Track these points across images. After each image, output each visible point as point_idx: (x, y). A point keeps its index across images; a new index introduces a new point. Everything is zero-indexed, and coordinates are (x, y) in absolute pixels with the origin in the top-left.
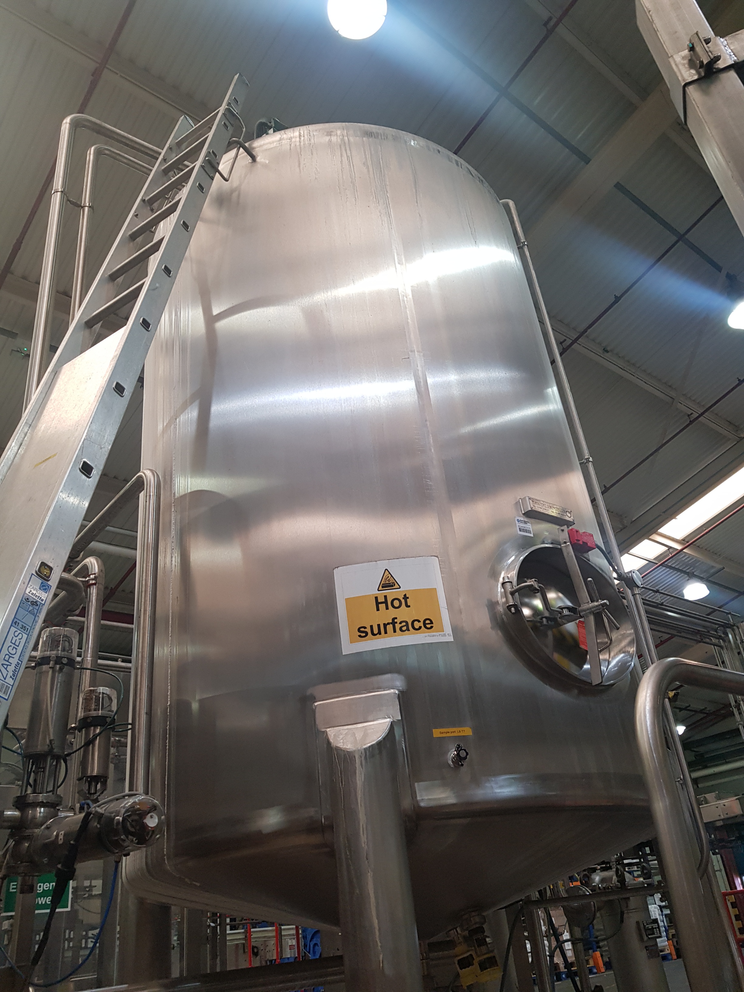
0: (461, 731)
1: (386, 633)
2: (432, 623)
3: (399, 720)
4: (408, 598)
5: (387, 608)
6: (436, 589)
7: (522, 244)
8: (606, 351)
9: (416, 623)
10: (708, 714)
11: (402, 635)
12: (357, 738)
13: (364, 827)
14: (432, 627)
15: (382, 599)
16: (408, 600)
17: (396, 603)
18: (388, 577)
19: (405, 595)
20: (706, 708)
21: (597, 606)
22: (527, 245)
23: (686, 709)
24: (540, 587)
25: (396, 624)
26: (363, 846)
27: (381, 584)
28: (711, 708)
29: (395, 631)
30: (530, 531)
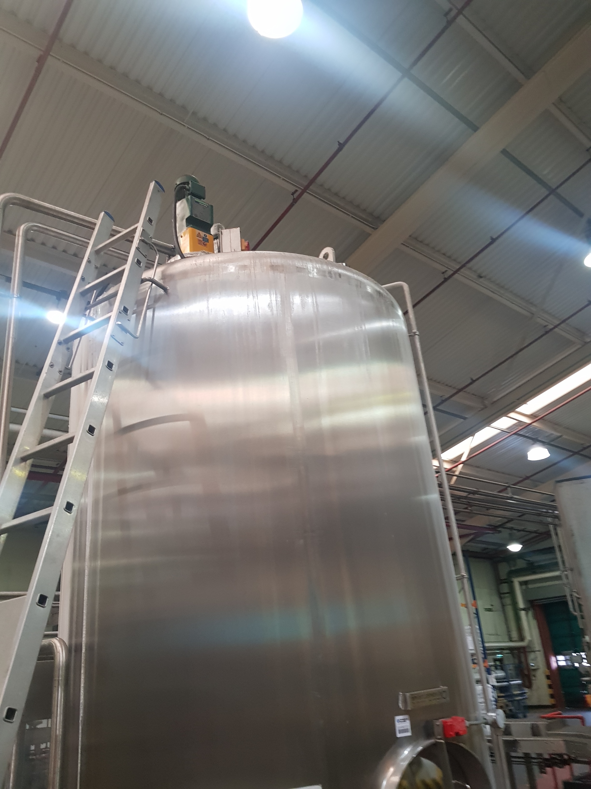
10: (541, 534)
20: (539, 529)
23: (522, 530)
30: (409, 729)
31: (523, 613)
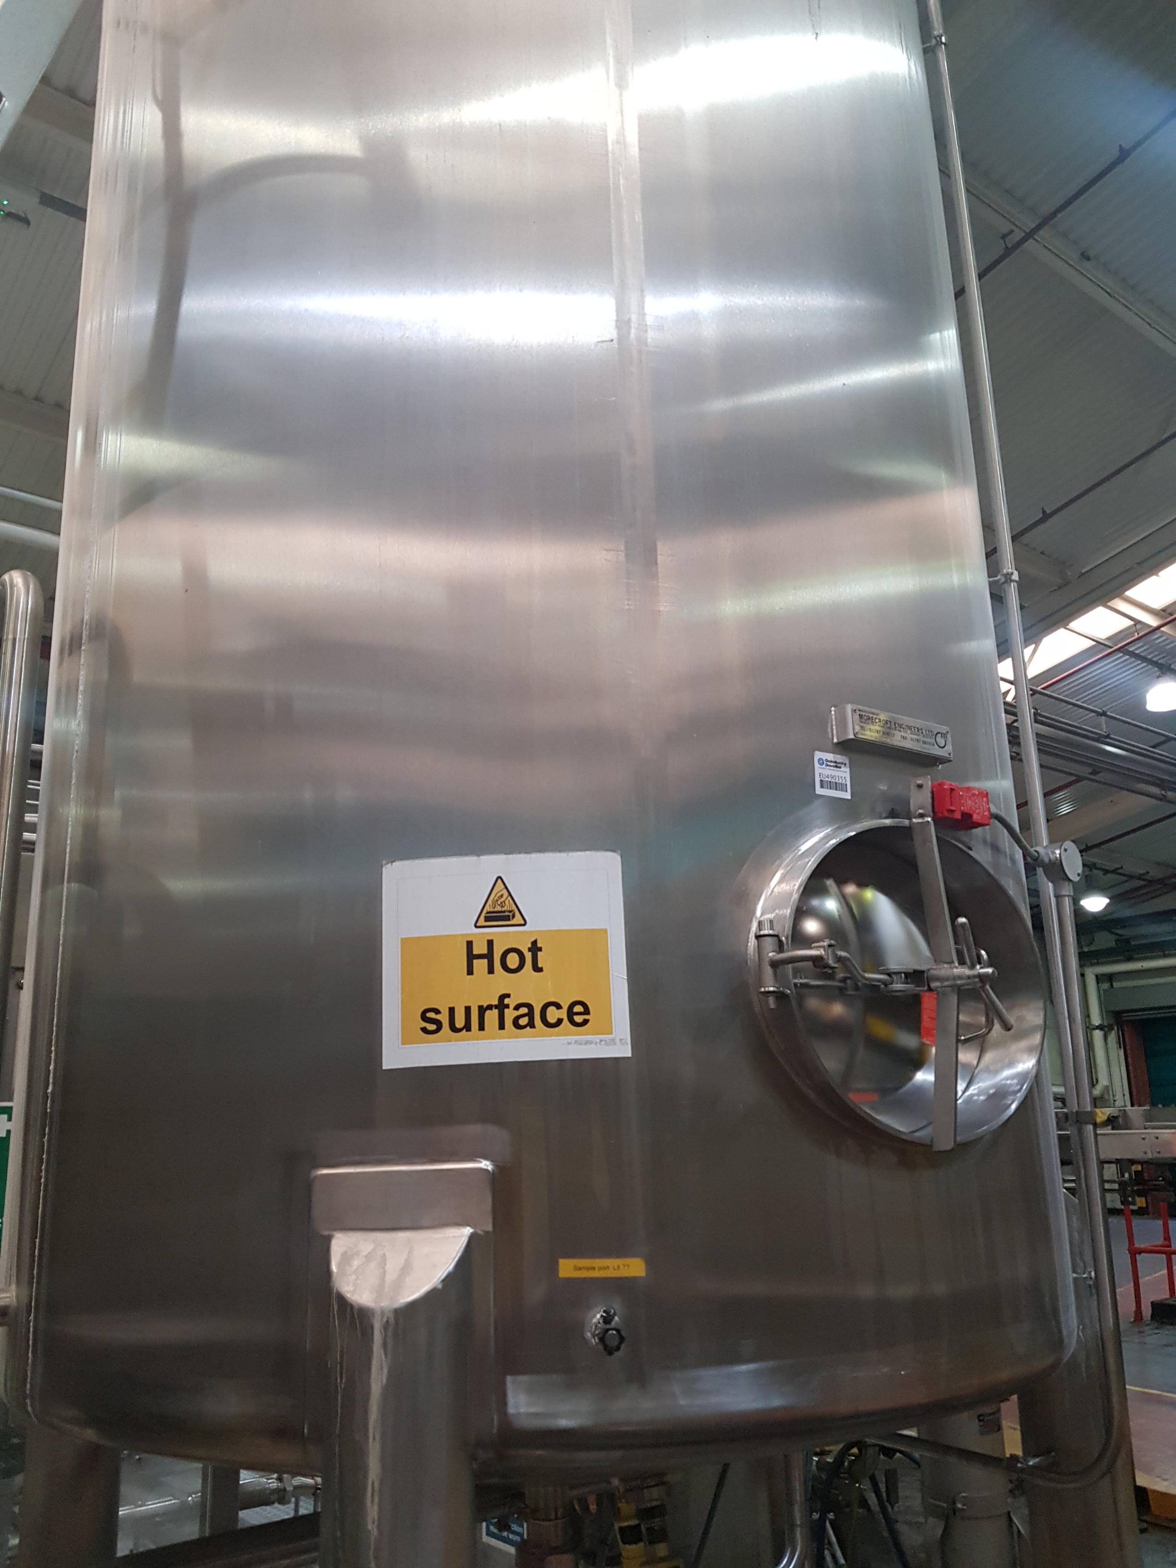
0: (622, 1267)
1: (482, 1027)
2: (587, 1011)
3: (487, 1233)
4: (540, 949)
5: (491, 970)
6: (606, 931)
7: (934, 42)
8: (1085, 257)
9: (551, 1010)
10: (1151, 882)
11: (516, 1037)
12: (387, 1276)
13: (376, 1485)
14: (586, 1022)
15: (480, 948)
16: (539, 953)
17: (513, 961)
18: (502, 896)
19: (534, 943)
20: (1148, 872)
21: (969, 977)
22: (945, 44)
23: (1115, 871)
24: (839, 959)
25: (506, 1010)
26: (370, 1527)
27: (485, 911)
28: (1155, 873)
29: (502, 1026)
30: (846, 784)
31: (1098, 1035)
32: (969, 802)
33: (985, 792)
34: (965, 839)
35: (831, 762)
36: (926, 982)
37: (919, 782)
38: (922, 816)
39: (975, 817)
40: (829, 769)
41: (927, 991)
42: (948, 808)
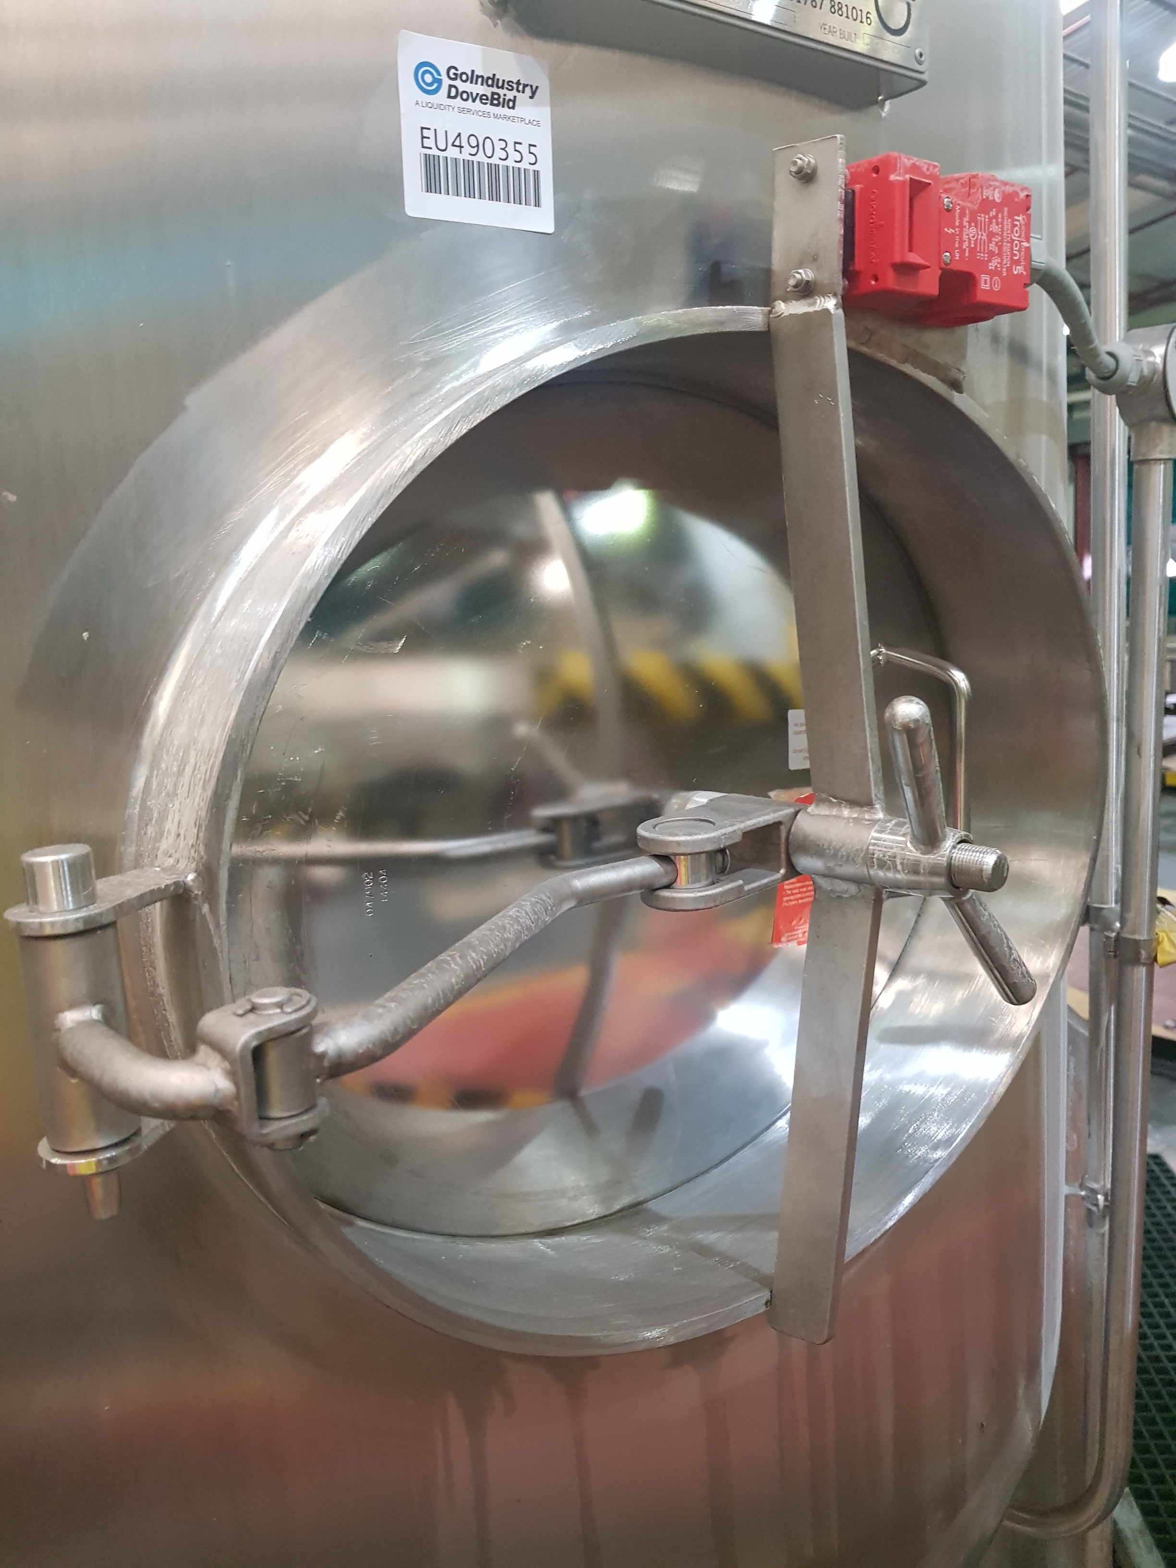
30: (536, 174)
32: (970, 232)
33: (1022, 195)
34: (943, 358)
35: (473, 78)
36: (783, 856)
37: (806, 159)
38: (806, 290)
39: (985, 284)
40: (462, 110)
41: (786, 877)
42: (897, 259)
